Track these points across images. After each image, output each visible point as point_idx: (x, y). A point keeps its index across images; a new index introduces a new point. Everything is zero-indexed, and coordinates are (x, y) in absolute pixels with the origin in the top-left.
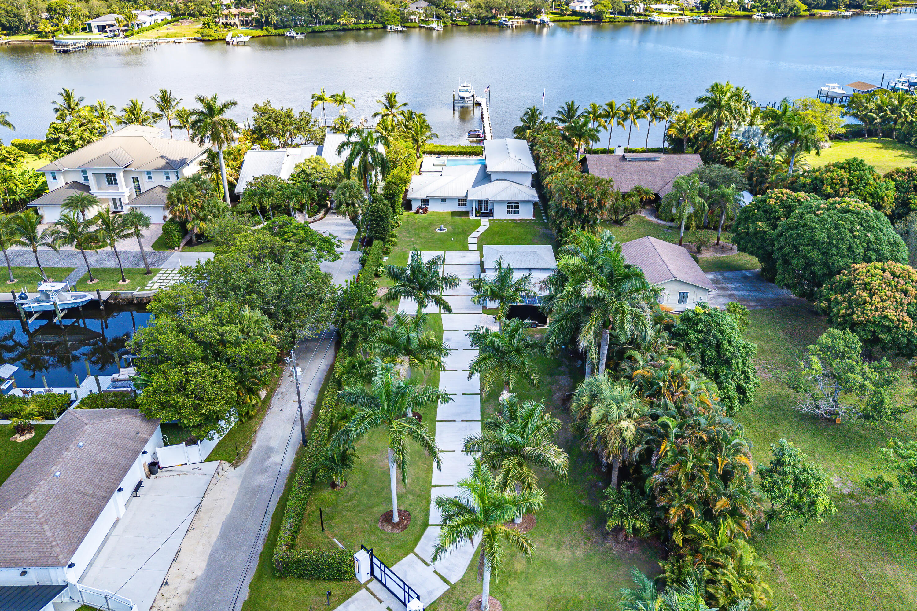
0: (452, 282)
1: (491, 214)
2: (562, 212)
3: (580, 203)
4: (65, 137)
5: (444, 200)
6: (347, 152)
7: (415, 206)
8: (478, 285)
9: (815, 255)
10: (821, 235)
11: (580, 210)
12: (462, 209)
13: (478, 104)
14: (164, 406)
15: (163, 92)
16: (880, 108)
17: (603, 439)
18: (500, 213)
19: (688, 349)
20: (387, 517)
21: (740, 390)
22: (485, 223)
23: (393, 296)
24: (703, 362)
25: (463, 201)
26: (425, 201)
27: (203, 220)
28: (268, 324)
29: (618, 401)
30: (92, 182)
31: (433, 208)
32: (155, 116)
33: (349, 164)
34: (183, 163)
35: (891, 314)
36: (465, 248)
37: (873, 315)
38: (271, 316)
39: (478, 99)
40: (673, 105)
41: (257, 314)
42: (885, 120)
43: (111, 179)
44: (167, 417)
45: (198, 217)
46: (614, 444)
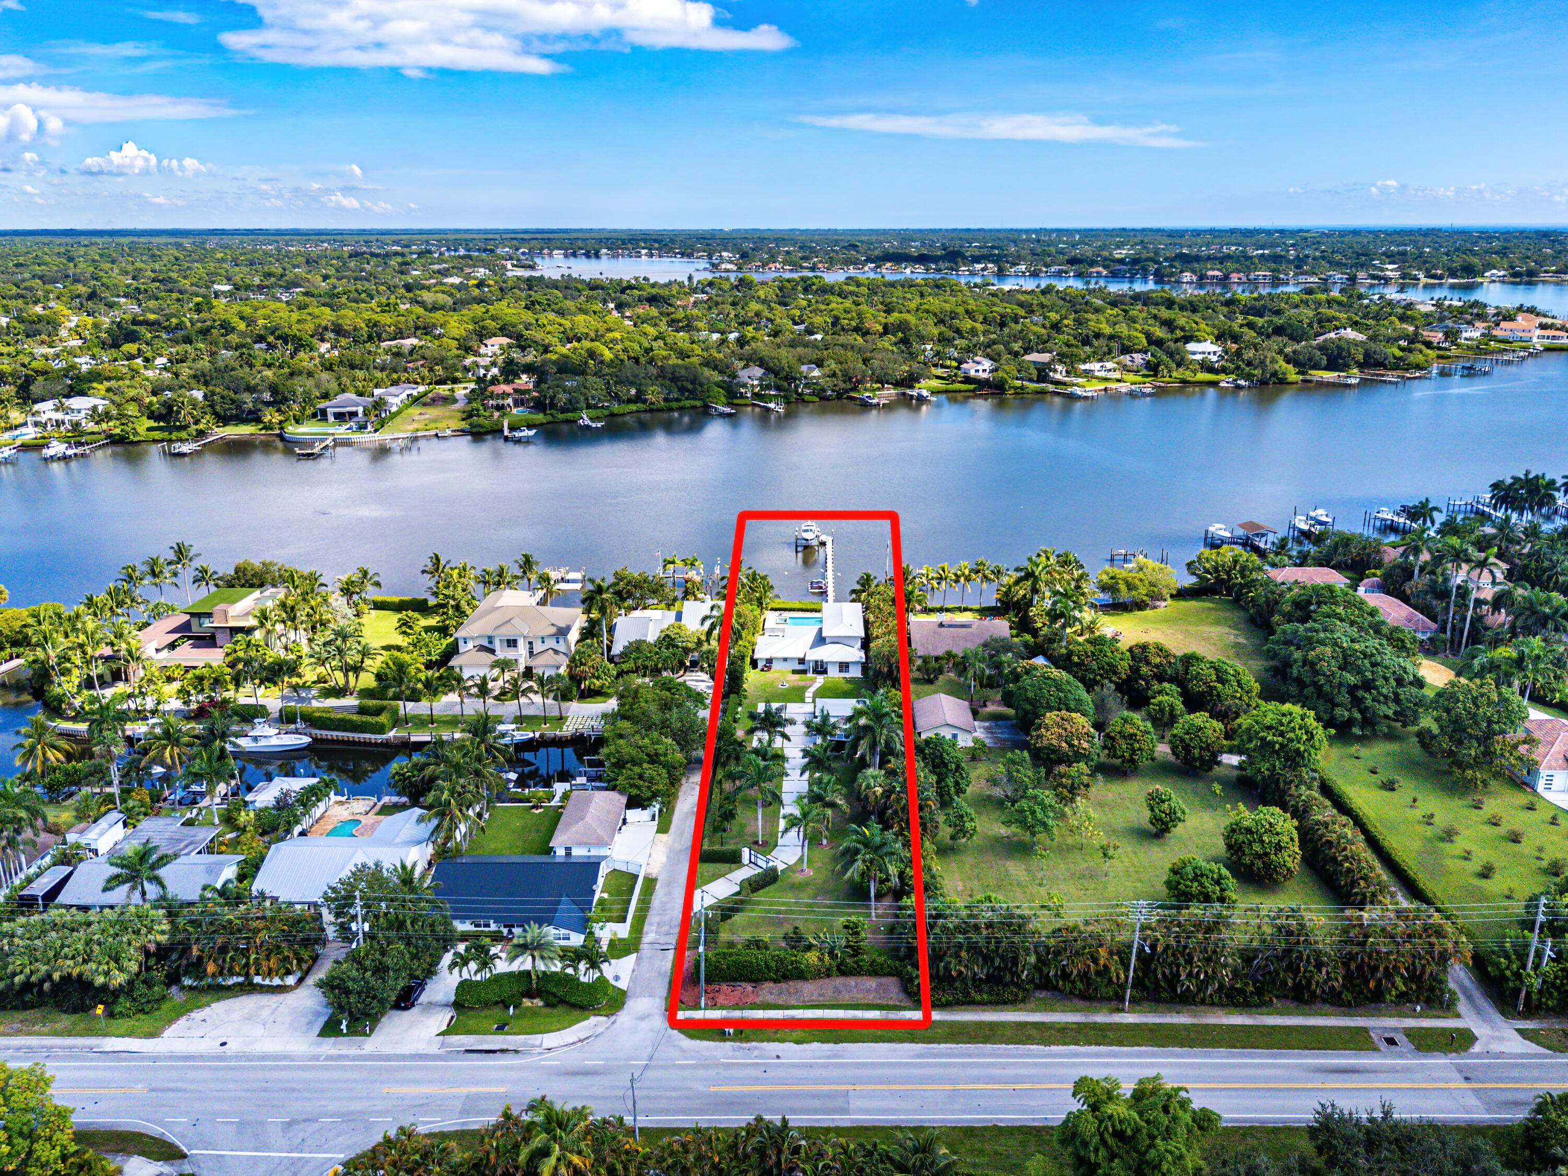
0: (792, 722)
1: (825, 672)
2: (878, 673)
3: (890, 666)
4: (452, 602)
5: (785, 659)
6: (708, 624)
7: (761, 664)
8: (808, 725)
9: (1028, 707)
10: (1030, 694)
11: (890, 671)
12: (801, 667)
13: (823, 544)
14: (632, 786)
15: (525, 556)
16: (1216, 569)
17: (867, 797)
18: (834, 673)
19: (924, 759)
20: (756, 843)
21: (957, 784)
22: (820, 680)
23: (751, 731)
24: (934, 766)
25: (802, 661)
26: (770, 661)
27: (598, 678)
28: (677, 748)
29: (874, 777)
30: (497, 645)
31: (775, 665)
32: (516, 577)
33: (709, 633)
34: (568, 629)
35: (1054, 742)
36: (803, 701)
37: (1045, 742)
38: (678, 744)
39: (823, 538)
40: (1003, 570)
41: (670, 741)
42: (1219, 581)
43: (512, 643)
44: (634, 792)
45: (593, 676)
46: (872, 799)
